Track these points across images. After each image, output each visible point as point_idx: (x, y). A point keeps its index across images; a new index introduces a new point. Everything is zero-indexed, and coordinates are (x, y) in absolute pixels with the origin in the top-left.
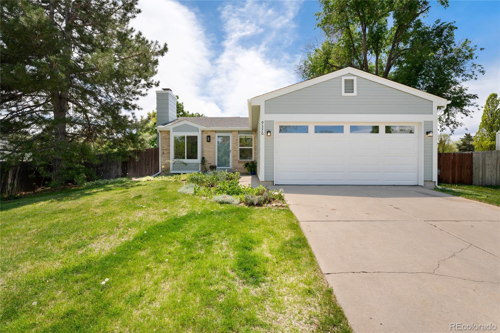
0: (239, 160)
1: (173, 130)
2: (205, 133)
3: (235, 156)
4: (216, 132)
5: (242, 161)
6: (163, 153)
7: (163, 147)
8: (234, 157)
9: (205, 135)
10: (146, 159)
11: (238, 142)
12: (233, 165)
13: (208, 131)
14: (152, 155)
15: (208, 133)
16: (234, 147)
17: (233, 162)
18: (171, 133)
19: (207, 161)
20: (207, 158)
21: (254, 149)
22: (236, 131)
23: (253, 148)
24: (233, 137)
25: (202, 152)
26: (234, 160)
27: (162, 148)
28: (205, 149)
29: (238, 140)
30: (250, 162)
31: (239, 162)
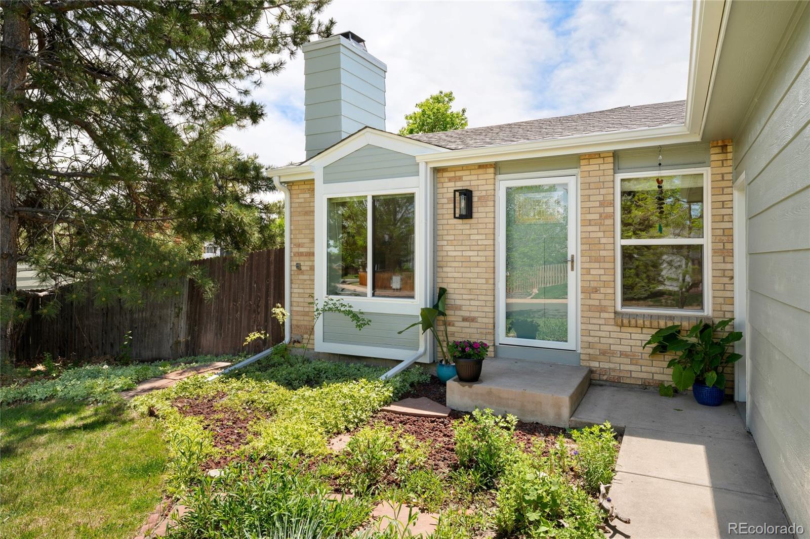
0: (619, 308)
1: (325, 174)
2: (450, 180)
3: (596, 290)
4: (497, 167)
5: (636, 316)
6: (298, 266)
7: (299, 245)
8: (588, 291)
9: (449, 188)
10: (250, 289)
11: (613, 216)
12: (586, 333)
13: (463, 168)
14: (268, 276)
15: (460, 179)
16: (587, 242)
17: (586, 319)
18: (319, 186)
19: (459, 308)
20: (456, 295)
21: (714, 251)
22: (598, 155)
23: (706, 241)
24: (586, 186)
25: (437, 265)
26: (591, 308)
27: (295, 250)
28: (450, 251)
29: (613, 204)
30: (685, 325)
31: (621, 321)
